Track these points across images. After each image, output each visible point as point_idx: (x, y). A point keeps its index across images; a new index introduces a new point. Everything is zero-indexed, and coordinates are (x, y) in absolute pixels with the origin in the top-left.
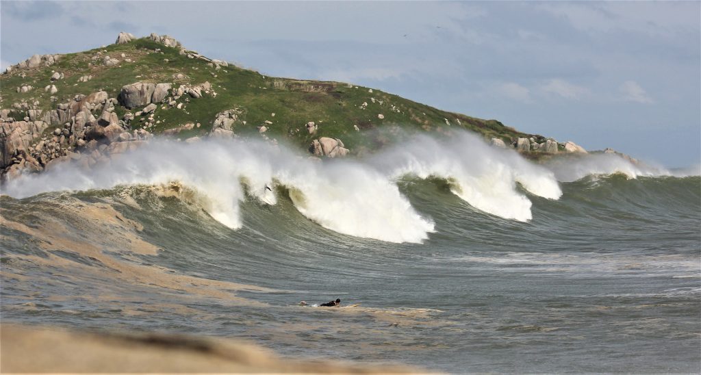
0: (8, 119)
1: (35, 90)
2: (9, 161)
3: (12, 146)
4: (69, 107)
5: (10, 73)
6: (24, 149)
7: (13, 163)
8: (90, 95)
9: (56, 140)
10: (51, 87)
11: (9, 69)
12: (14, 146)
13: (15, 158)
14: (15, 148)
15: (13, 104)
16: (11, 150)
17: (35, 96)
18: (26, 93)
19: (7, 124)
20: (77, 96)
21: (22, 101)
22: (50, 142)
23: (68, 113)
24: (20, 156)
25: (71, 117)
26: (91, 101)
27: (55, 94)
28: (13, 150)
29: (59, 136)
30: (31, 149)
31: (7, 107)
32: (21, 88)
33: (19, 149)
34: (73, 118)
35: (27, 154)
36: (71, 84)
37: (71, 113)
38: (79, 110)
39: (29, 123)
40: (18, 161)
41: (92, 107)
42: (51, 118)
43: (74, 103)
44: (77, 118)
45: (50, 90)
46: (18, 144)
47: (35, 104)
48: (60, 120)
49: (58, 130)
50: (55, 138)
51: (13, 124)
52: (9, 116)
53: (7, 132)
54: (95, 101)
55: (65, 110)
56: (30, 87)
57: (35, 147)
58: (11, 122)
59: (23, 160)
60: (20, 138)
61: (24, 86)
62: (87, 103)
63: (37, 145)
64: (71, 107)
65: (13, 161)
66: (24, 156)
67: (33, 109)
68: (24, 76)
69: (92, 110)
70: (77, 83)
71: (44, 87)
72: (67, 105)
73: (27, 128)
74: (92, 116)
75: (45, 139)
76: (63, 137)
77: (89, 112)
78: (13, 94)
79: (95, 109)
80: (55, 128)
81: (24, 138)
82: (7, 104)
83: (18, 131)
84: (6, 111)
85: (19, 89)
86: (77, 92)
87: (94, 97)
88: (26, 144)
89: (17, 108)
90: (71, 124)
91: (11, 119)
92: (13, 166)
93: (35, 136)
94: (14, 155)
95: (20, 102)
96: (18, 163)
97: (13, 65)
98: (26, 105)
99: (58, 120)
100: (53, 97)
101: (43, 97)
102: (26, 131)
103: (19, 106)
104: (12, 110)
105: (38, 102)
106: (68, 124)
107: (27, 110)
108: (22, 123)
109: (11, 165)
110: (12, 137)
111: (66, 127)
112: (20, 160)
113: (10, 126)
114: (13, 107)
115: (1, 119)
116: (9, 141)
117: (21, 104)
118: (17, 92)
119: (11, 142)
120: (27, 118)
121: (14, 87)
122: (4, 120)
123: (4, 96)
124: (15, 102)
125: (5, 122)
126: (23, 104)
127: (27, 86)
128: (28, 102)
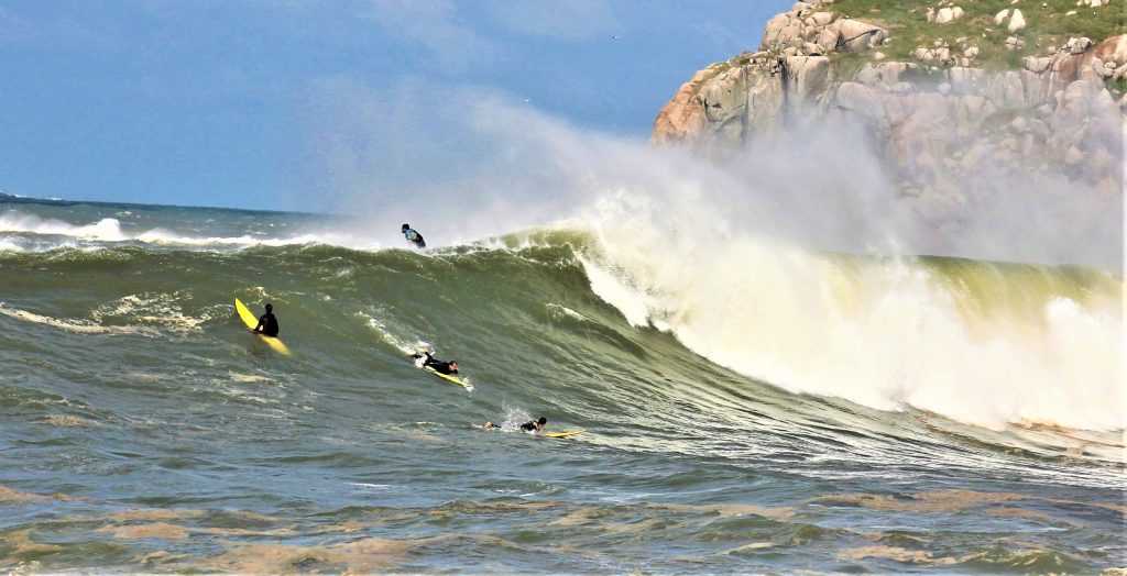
0: (897, 87)
1: (971, 18)
3: (904, 153)
4: (1049, 67)
6: (931, 162)
8: (1106, 41)
9: (1013, 146)
10: (1010, 15)
12: (910, 153)
13: (909, 184)
14: (910, 159)
15: (914, 48)
16: (901, 163)
17: (970, 35)
18: (945, 26)
19: (894, 98)
20: (1072, 42)
21: (937, 43)
22: (999, 149)
23: (1047, 80)
24: (921, 179)
25: (1054, 91)
26: (1107, 55)
27: (1019, 33)
28: (907, 162)
29: (1020, 135)
30: (950, 163)
31: (899, 57)
32: (937, 11)
33: (921, 160)
34: (1059, 94)
35: (938, 175)
36: (1061, 10)
37: (1054, 83)
38: (1074, 76)
39: (951, 98)
40: (915, 191)
41: (1108, 71)
42: (1005, 90)
43: (1065, 57)
44: (1068, 96)
45: (1006, 21)
46: (918, 147)
47: (968, 52)
48: (1026, 97)
49: (1019, 122)
50: (1010, 141)
51: (910, 98)
52: (901, 78)
53: (894, 118)
54: (1116, 56)
55: (1040, 72)
56: (958, 11)
57: (960, 159)
58: (906, 94)
59: (928, 189)
60: (924, 135)
61: (943, 6)
62: (1094, 59)
63: (964, 154)
64: (1057, 66)
66: (931, 177)
67: (961, 65)
69: (1106, 78)
70: (1074, 7)
71: (994, 12)
72: (1045, 61)
73: (943, 109)
74: (1105, 92)
75: (987, 140)
76: (1030, 139)
77: (1100, 81)
78: (916, 25)
79: (1115, 77)
80: (1011, 115)
81: (934, 134)
82: (899, 49)
83: (920, 117)
84: (896, 66)
85: (931, 11)
86: (1074, 30)
87: (1114, 46)
88: (939, 149)
89: (922, 60)
90: (1054, 109)
91: (907, 85)
93: (963, 131)
94: (905, 176)
95: (931, 46)
96: (917, 196)
98: (945, 55)
99: (1022, 97)
100: (1011, 39)
101: (989, 38)
102: (940, 119)
103: (929, 56)
104: (911, 65)
105: (975, 50)
106: (1045, 108)
107: (947, 65)
108: (931, 97)
110: (906, 130)
111: (1039, 116)
112: (921, 188)
113: (902, 102)
114: (914, 56)
115: (883, 84)
116: (895, 140)
117: (933, 51)
118: (926, 20)
119: (901, 142)
120: (945, 87)
121: (919, 8)
122: (888, 88)
123: (894, 29)
124: (919, 43)
125: (892, 92)
126: (938, 51)
127: (952, 7)
128: (950, 48)
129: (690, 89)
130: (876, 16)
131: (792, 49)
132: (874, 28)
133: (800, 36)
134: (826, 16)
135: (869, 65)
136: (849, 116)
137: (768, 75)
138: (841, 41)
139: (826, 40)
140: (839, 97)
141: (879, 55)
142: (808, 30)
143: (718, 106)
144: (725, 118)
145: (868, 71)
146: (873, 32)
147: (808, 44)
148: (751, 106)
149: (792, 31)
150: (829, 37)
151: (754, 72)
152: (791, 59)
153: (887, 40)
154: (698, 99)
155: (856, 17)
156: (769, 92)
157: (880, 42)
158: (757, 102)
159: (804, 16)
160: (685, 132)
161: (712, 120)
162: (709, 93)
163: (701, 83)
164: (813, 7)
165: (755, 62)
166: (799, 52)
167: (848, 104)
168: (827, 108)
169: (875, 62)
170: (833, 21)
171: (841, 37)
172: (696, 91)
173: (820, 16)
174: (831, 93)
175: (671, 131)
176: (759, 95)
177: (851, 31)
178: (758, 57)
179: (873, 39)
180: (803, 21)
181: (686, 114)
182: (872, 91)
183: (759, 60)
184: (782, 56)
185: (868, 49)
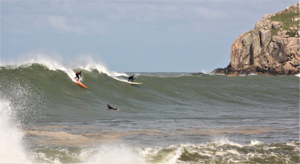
0: (286, 36)
2: (286, 59)
3: (288, 51)
5: (288, 10)
6: (294, 52)
7: (288, 60)
11: (288, 8)
12: (289, 50)
13: (289, 58)
14: (289, 52)
15: (289, 27)
16: (287, 53)
18: (296, 22)
19: (285, 38)
21: (294, 26)
24: (292, 56)
28: (289, 53)
30: (298, 53)
31: (286, 29)
32: (294, 19)
33: (292, 52)
35: (296, 55)
39: (298, 38)
40: (291, 59)
46: (291, 50)
52: (287, 34)
53: (285, 43)
56: (299, 18)
58: (288, 37)
59: (294, 58)
60: (292, 47)
61: (295, 18)
65: (288, 59)
66: (294, 56)
68: (296, 12)
73: (296, 41)
78: (289, 22)
81: (294, 46)
82: (286, 28)
83: (291, 42)
84: (285, 31)
85: (293, 19)
88: (296, 50)
89: (291, 30)
91: (288, 36)
92: (288, 62)
94: (288, 56)
96: (291, 60)
97: (290, 6)
98: (296, 28)
102: (295, 43)
103: (293, 29)
104: (289, 31)
107: (297, 31)
108: (293, 38)
109: (287, 61)
110: (288, 46)
112: (292, 59)
113: (287, 39)
114: (289, 29)
115: (282, 36)
116: (286, 48)
117: (293, 28)
118: (292, 21)
119: (287, 48)
120: (296, 36)
121: (290, 18)
122: (284, 36)
123: (284, 23)
124: (290, 26)
125: (284, 37)
126: (295, 28)
127: (297, 18)
128: (297, 27)
129: (239, 39)
130: (280, 20)
131: (262, 29)
132: (280, 23)
133: (263, 26)
134: (269, 21)
135: (279, 32)
136: (275, 43)
137: (257, 35)
138: (273, 27)
139: (269, 26)
140: (273, 39)
141: (281, 29)
142: (265, 24)
143: (246, 42)
144: (247, 45)
145: (279, 33)
146: (280, 24)
147: (265, 27)
148: (253, 42)
149: (262, 25)
150: (270, 26)
151: (253, 34)
152: (261, 31)
153: (283, 26)
154: (241, 41)
155: (276, 21)
156: (257, 39)
157: (281, 26)
158: (254, 41)
159: (264, 21)
160: (238, 49)
161: (245, 46)
162: (243, 40)
163: (242, 37)
164: (266, 19)
165: (253, 32)
166: (263, 29)
167: (275, 41)
168: (270, 42)
169: (281, 31)
170: (271, 22)
171: (272, 25)
172: (241, 39)
173: (267, 21)
174: (271, 38)
175: (235, 48)
176: (255, 40)
177: (275, 24)
178: (254, 31)
179: (280, 26)
180: (264, 22)
181: (239, 44)
182: (280, 37)
183: (254, 32)
184: (259, 30)
185: (279, 28)
